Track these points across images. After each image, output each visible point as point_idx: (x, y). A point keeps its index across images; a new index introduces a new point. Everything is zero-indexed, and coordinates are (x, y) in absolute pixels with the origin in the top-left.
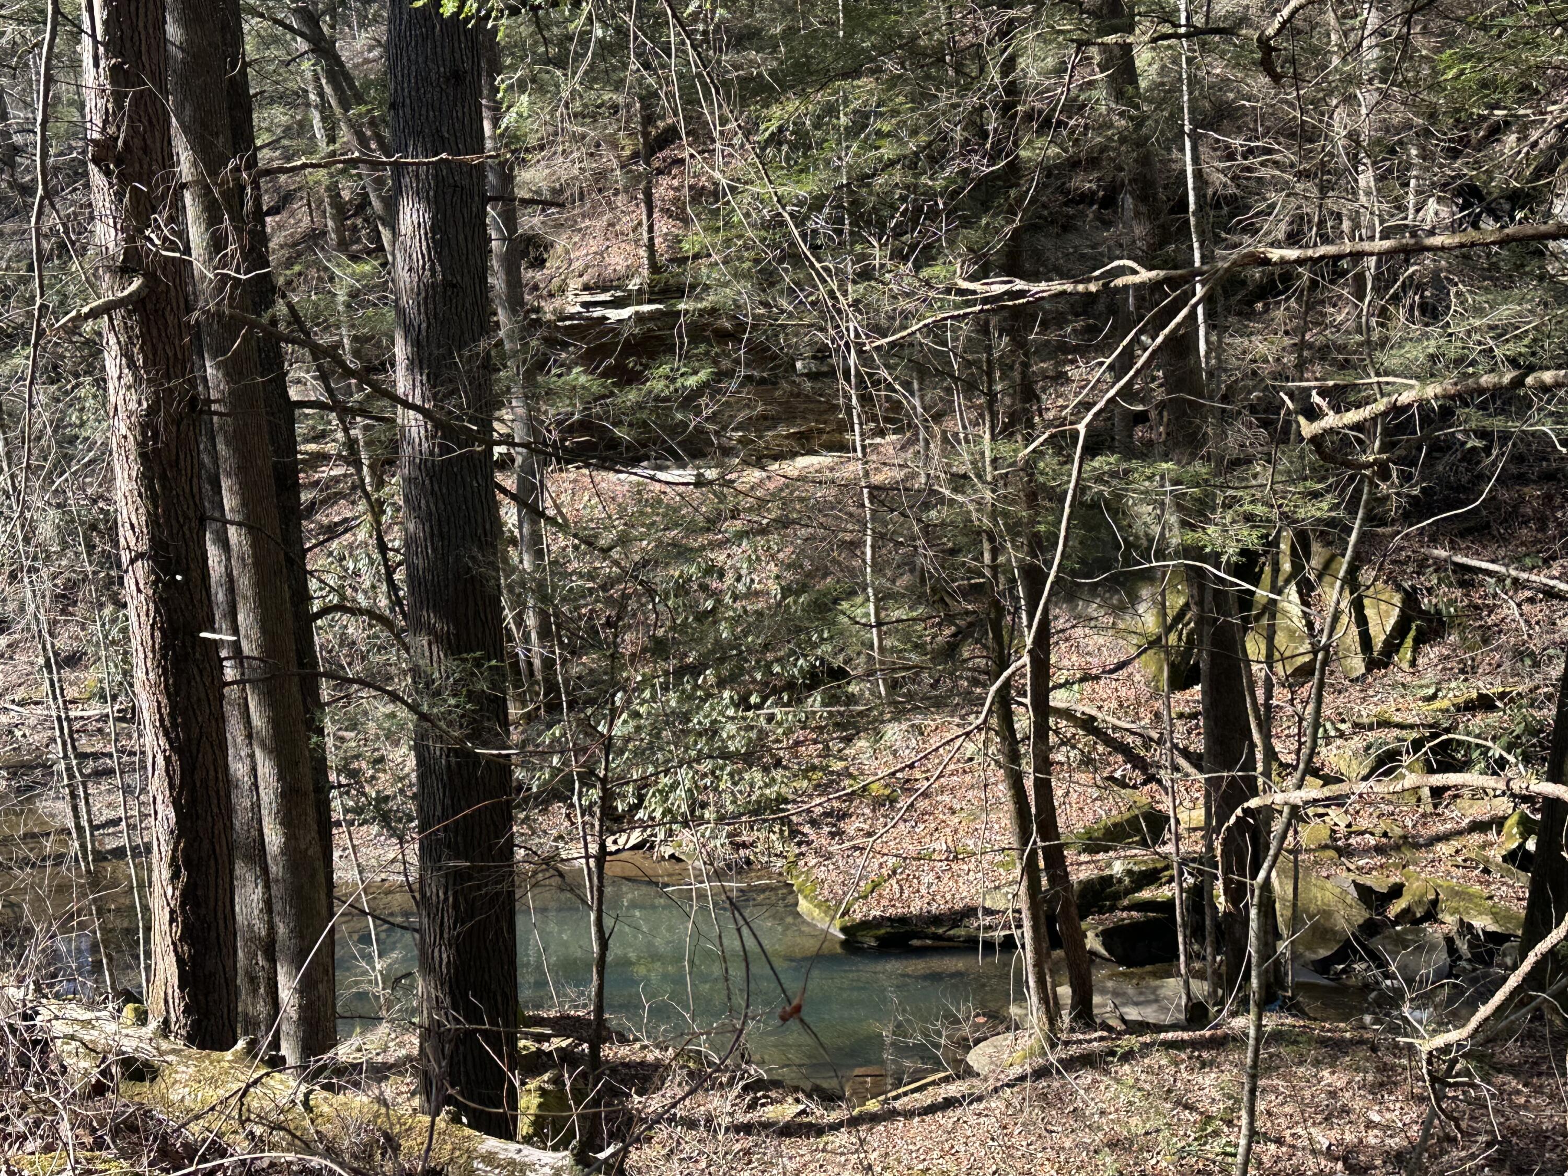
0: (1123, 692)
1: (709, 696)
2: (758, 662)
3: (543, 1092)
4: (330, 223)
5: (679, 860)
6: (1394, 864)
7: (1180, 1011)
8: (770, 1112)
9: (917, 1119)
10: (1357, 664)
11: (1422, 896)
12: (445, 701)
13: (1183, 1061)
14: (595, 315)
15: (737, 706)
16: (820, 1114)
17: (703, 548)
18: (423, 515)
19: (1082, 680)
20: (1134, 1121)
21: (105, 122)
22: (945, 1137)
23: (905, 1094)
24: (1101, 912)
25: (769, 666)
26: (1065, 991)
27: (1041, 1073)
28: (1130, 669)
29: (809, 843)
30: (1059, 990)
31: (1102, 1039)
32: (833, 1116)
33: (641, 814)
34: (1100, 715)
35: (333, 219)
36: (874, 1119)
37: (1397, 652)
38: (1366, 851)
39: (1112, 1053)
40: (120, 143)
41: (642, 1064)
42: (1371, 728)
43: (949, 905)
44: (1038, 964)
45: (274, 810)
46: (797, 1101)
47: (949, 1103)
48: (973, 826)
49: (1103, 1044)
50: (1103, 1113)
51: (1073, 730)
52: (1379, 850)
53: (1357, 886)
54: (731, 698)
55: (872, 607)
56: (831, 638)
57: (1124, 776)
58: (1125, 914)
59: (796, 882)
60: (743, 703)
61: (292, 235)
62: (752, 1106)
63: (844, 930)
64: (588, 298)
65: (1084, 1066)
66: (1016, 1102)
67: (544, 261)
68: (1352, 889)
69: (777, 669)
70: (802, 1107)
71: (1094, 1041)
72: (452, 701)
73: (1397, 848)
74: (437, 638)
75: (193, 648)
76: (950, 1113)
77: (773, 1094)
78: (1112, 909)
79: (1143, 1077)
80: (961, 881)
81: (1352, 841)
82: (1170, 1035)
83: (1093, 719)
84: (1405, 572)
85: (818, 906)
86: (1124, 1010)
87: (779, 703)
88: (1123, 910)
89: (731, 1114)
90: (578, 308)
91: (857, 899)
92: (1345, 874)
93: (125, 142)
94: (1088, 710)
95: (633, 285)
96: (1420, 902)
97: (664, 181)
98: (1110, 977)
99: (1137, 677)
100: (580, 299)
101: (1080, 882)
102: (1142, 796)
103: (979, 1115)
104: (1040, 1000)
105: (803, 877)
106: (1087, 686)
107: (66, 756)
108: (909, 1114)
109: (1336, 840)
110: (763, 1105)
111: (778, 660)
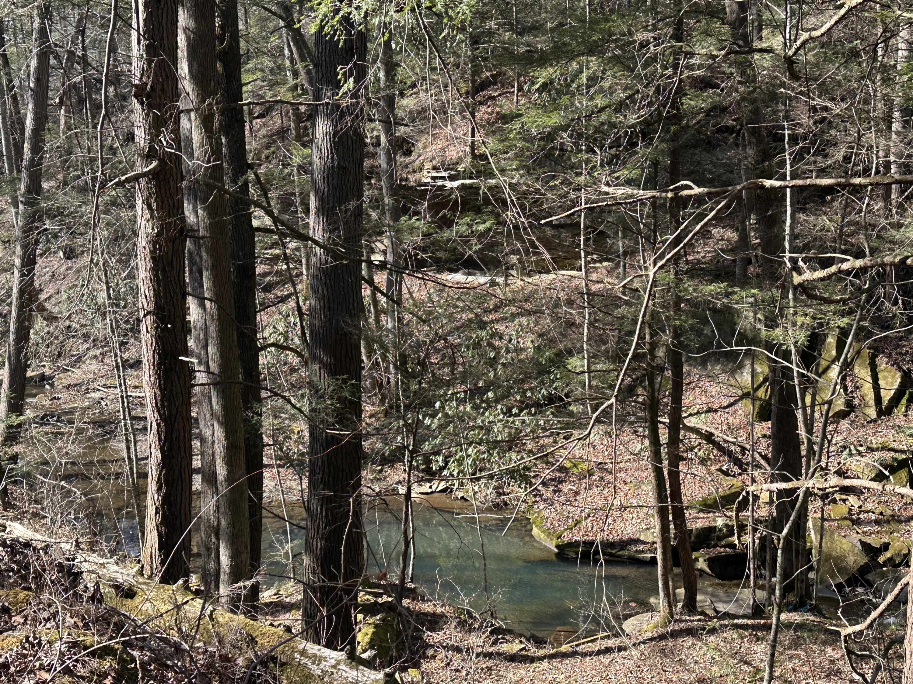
0: (731, 420)
1: (489, 406)
2: (518, 389)
3: (376, 626)
4: (292, 124)
5: (466, 500)
6: (885, 531)
7: (748, 608)
8: (505, 647)
9: (588, 658)
10: (872, 412)
11: (901, 551)
12: (325, 401)
13: (746, 636)
14: (439, 184)
15: (505, 414)
16: (533, 651)
17: (492, 322)
18: (320, 296)
19: (708, 411)
20: (714, 668)
21: (142, 75)
22: (604, 669)
23: (583, 643)
24: (709, 548)
25: (524, 392)
26: (681, 591)
27: (662, 637)
28: (736, 407)
29: (541, 496)
30: (678, 591)
31: (699, 620)
32: (541, 652)
33: (445, 472)
34: (717, 433)
35: (294, 121)
36: (565, 655)
37: (897, 407)
38: (869, 522)
39: (704, 629)
40: (149, 87)
41: (434, 614)
42: (877, 449)
43: (620, 537)
44: (665, 575)
45: (223, 456)
46: (521, 642)
47: (608, 650)
48: (636, 492)
49: (701, 623)
50: (696, 663)
51: (700, 441)
52: (877, 522)
53: (863, 543)
54: (502, 409)
55: (586, 361)
56: (562, 378)
57: (728, 469)
58: (722, 550)
59: (532, 517)
60: (508, 412)
61: (271, 130)
62: (495, 643)
63: (557, 547)
64: (435, 174)
65: (688, 635)
66: (646, 652)
67: (412, 152)
68: (859, 544)
69: (529, 394)
70: (523, 646)
71: (695, 621)
72: (329, 402)
73: (888, 522)
74: (323, 365)
75: (175, 365)
76: (607, 656)
77: (507, 637)
78: (715, 546)
79: (722, 644)
80: (627, 523)
81: (861, 516)
82: (740, 621)
83: (712, 434)
84: (904, 360)
85: (543, 532)
86: (716, 605)
87: (529, 414)
88: (721, 547)
89: (483, 647)
90: (429, 180)
91: (566, 530)
92: (855, 535)
93: (151, 87)
94: (708, 429)
95: (461, 168)
96: (898, 554)
97: (483, 108)
98: (712, 585)
99: (740, 412)
100: (430, 175)
101: (697, 529)
102: (737, 482)
103: (625, 658)
104: (665, 595)
105: (536, 515)
106: (710, 415)
107: (124, 418)
108: (584, 655)
109: (852, 515)
110: (501, 643)
111: (531, 389)
